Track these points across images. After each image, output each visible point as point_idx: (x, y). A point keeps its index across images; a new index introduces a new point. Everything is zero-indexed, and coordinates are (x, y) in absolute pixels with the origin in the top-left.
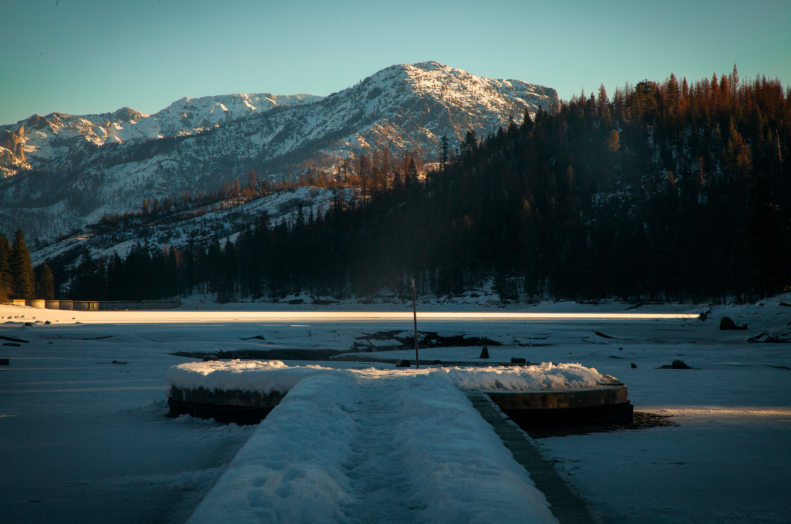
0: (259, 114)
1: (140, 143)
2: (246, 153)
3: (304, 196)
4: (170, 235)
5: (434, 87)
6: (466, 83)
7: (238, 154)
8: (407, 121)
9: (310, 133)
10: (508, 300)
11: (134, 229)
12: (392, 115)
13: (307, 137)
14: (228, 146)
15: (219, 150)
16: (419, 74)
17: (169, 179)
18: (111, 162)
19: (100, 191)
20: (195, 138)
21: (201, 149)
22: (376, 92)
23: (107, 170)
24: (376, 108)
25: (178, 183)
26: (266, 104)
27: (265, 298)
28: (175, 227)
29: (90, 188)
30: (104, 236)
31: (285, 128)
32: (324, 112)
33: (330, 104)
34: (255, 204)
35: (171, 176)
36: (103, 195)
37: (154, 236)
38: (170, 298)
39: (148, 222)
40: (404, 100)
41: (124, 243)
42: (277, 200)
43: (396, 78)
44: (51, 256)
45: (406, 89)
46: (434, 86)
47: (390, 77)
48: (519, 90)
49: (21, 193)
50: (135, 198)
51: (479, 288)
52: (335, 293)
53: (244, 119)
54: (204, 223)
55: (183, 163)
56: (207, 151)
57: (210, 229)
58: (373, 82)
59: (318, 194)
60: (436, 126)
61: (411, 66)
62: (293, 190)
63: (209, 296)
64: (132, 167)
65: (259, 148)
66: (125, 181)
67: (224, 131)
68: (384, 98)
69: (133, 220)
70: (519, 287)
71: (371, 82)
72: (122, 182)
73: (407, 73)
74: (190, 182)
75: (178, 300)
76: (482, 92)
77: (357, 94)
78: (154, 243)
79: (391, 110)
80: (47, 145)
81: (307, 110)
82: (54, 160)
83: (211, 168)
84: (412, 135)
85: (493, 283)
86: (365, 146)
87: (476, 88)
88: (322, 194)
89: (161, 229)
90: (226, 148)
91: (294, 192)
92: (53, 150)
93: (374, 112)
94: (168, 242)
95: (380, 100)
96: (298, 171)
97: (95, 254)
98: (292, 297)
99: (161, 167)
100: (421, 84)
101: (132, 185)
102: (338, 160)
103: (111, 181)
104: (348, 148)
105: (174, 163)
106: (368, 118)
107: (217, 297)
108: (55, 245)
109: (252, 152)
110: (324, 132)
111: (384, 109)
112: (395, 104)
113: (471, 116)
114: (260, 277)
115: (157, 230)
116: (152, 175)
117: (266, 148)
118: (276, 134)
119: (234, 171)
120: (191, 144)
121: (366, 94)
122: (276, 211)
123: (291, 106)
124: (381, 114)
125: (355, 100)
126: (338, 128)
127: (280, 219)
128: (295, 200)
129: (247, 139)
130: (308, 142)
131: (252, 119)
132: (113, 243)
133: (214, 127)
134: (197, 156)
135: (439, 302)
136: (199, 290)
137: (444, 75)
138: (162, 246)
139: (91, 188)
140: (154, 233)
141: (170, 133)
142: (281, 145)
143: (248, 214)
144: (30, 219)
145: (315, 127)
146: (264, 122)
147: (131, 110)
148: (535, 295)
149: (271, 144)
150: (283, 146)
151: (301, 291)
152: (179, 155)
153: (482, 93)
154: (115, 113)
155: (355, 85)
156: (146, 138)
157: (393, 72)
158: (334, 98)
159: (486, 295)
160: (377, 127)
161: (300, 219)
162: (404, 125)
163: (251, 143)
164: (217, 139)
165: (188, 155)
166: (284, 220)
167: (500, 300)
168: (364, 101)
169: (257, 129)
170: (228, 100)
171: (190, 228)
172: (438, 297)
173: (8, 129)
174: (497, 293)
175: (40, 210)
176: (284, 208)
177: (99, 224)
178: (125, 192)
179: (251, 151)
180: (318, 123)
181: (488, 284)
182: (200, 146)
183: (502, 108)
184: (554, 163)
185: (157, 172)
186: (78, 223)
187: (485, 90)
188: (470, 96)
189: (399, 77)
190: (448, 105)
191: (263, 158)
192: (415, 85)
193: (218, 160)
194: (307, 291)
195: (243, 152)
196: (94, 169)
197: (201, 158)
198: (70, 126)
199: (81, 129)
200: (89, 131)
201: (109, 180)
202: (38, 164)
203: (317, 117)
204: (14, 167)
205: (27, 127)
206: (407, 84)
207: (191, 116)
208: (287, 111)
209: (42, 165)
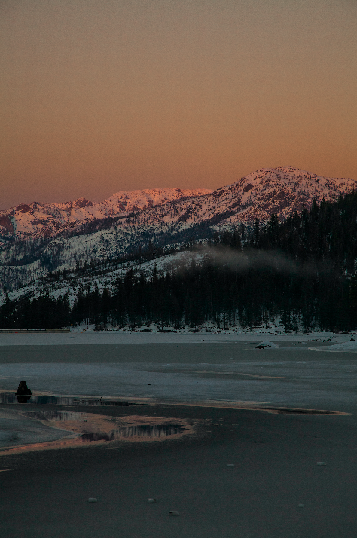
0: (170, 202)
1: (90, 222)
2: (160, 229)
3: (181, 258)
4: (90, 285)
7: (155, 229)
8: (270, 206)
9: (204, 215)
11: (68, 281)
12: (260, 203)
13: (202, 218)
14: (148, 224)
15: (142, 226)
16: (279, 175)
17: (108, 246)
18: (70, 235)
19: (62, 255)
20: (126, 219)
21: (130, 226)
22: (250, 187)
23: (66, 240)
24: (249, 199)
25: (114, 249)
26: (176, 195)
27: (127, 328)
28: (94, 279)
29: (55, 253)
30: (47, 285)
31: (186, 211)
32: (213, 200)
33: (218, 195)
34: (149, 264)
35: (109, 244)
36: (64, 257)
39: (78, 276)
40: (268, 192)
41: (59, 290)
42: (164, 261)
45: (270, 184)
47: (259, 176)
48: (349, 185)
49: (10, 256)
51: (271, 322)
52: (174, 325)
53: (160, 206)
54: (114, 276)
55: (117, 236)
56: (134, 227)
58: (247, 180)
60: (291, 210)
61: (274, 169)
62: (175, 254)
63: (90, 326)
64: (83, 238)
65: (169, 225)
66: (78, 248)
67: (146, 214)
68: (255, 191)
69: (69, 274)
70: (299, 322)
71: (246, 180)
72: (76, 249)
74: (122, 248)
77: (236, 188)
79: (259, 199)
80: (29, 224)
81: (202, 199)
82: (33, 234)
83: (137, 239)
85: (281, 319)
89: (85, 281)
90: (146, 225)
91: (175, 256)
92: (33, 227)
93: (248, 201)
94: (89, 289)
95: (252, 192)
98: (145, 328)
99: (103, 238)
100: (280, 181)
101: (83, 250)
104: (229, 225)
105: (112, 236)
106: (243, 205)
107: (95, 327)
108: (16, 291)
110: (213, 214)
111: (255, 198)
112: (262, 195)
114: (124, 314)
115: (82, 281)
116: (97, 244)
117: (174, 225)
118: (180, 216)
119: (152, 241)
120: (123, 222)
121: (242, 188)
122: (162, 268)
123: (192, 196)
124: (252, 202)
125: (235, 192)
126: (223, 212)
127: (165, 274)
128: (175, 261)
129: (161, 219)
130: (202, 222)
131: (165, 205)
132: (53, 290)
133: (139, 211)
134: (127, 231)
136: (85, 322)
137: (297, 176)
140: (80, 283)
143: (143, 271)
144: (15, 274)
145: (208, 211)
146: (172, 208)
148: (309, 327)
149: (177, 222)
150: (185, 224)
151: (151, 323)
152: (115, 230)
153: (324, 187)
154: (75, 202)
155: (235, 182)
156: (94, 219)
157: (261, 174)
158: (221, 191)
159: (276, 327)
160: (250, 211)
162: (268, 209)
163: (163, 222)
164: (141, 219)
165: (121, 230)
167: (285, 330)
168: (241, 193)
169: (168, 212)
170: (150, 193)
172: (244, 328)
173: (4, 213)
174: (283, 326)
175: (22, 267)
176: (168, 266)
177: (46, 277)
178: (78, 255)
179: (163, 227)
180: (209, 208)
181: (277, 319)
182: (129, 224)
185: (100, 242)
189: (265, 177)
191: (172, 232)
193: (141, 234)
194: (155, 324)
195: (158, 228)
196: (58, 240)
197: (130, 232)
198: (44, 211)
199: (52, 212)
200: (57, 214)
201: (68, 247)
202: (22, 236)
203: (209, 204)
204: (7, 239)
205: (16, 211)
206: (271, 181)
207: (125, 204)
208: (188, 200)
209: (25, 237)
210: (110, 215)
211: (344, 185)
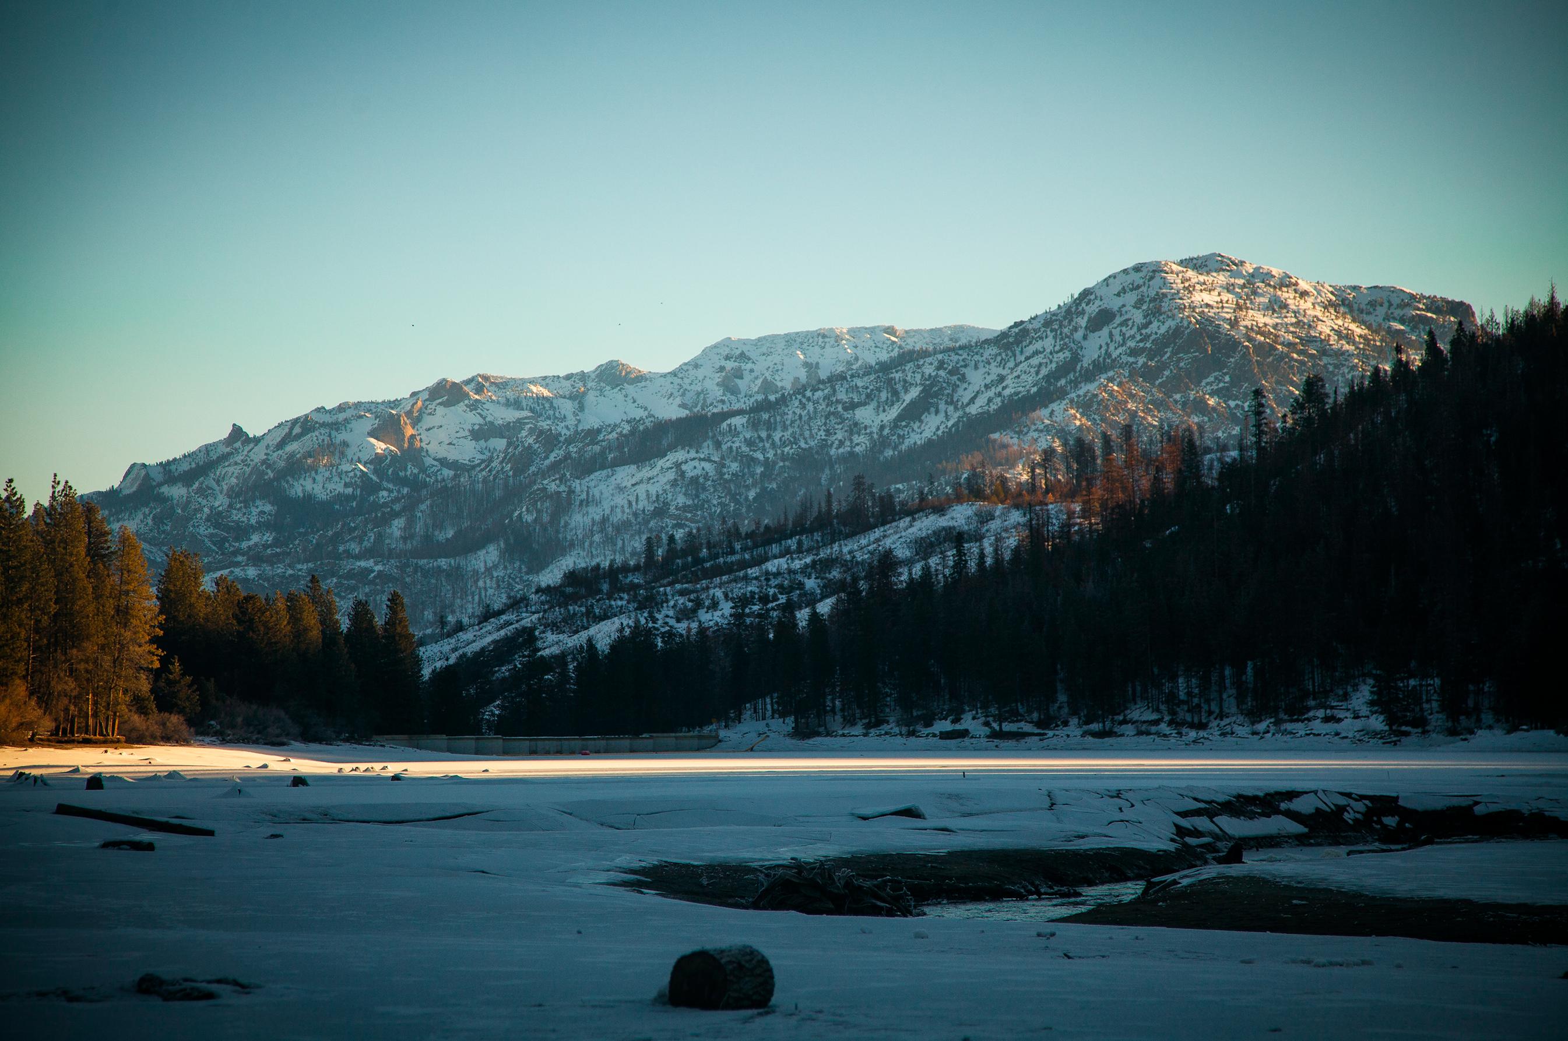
0: (871, 367)
1: (641, 428)
2: (847, 443)
3: (963, 522)
4: (698, 604)
5: (1221, 305)
6: (1287, 295)
7: (832, 445)
8: (1167, 373)
9: (972, 400)
10: (1404, 728)
11: (628, 594)
12: (1136, 363)
13: (967, 410)
14: (810, 430)
15: (795, 438)
16: (1190, 280)
17: (697, 496)
18: (586, 467)
19: (566, 524)
20: (747, 416)
21: (759, 437)
22: (1104, 318)
23: (578, 481)
24: (1103, 351)
25: (714, 506)
26: (885, 346)
27: (890, 727)
28: (708, 588)
29: (546, 518)
30: (571, 608)
31: (922, 392)
32: (999, 358)
33: (1012, 343)
34: (867, 540)
35: (700, 491)
36: (571, 530)
37: (667, 606)
38: (698, 729)
39: (656, 580)
40: (1159, 332)
41: (608, 622)
42: (910, 530)
43: (1144, 289)
44: (471, 650)
45: (1163, 310)
46: (1221, 302)
47: (1131, 286)
48: (1395, 306)
49: (417, 530)
50: (632, 536)
51: (1340, 704)
52: (1035, 716)
53: (842, 377)
54: (765, 579)
55: (724, 465)
56: (770, 441)
57: (777, 591)
58: (1096, 297)
59: (993, 518)
60: (1225, 383)
61: (1173, 265)
62: (942, 510)
63: (777, 723)
64: (625, 475)
65: (871, 433)
66: (612, 503)
67: (804, 400)
68: (1119, 329)
69: (626, 577)
70: (1428, 701)
71: (1093, 297)
72: (606, 506)
73: (1165, 278)
74: (737, 502)
75: (714, 734)
76: (1318, 312)
77: (1066, 322)
78: (668, 620)
79: (1134, 352)
80: (465, 437)
81: (965, 356)
82: (479, 465)
83: (779, 474)
84: (1176, 402)
85: (1372, 692)
86: (1082, 425)
87: (1306, 305)
88: (999, 517)
89: (682, 593)
90: (807, 434)
91: (943, 515)
92: (477, 446)
93: (1099, 357)
94: (696, 619)
95: (1111, 332)
96: (949, 477)
97: (553, 645)
98: (946, 726)
99: (683, 474)
100: (1193, 299)
101: (627, 510)
102: (1029, 453)
103: (586, 503)
104: (1047, 429)
105: (707, 466)
106: (1087, 370)
107: (793, 725)
108: (477, 628)
109: (858, 441)
110: (1000, 399)
111: (1120, 350)
112: (1141, 341)
113: (1296, 361)
114: (879, 685)
115: (673, 596)
116: (665, 491)
117: (886, 431)
118: (905, 404)
119: (823, 479)
120: (739, 428)
121: (1083, 322)
122: (908, 553)
123: (935, 348)
124: (1114, 361)
125: (1061, 334)
126: (1028, 391)
127: (917, 570)
128: (946, 530)
129: (849, 416)
130: (968, 420)
131: (859, 376)
132: (588, 621)
133: (783, 395)
134: (751, 450)
135: (1254, 733)
136: (755, 712)
137: (1241, 282)
138: (681, 627)
139: (548, 518)
140: (667, 601)
141: (699, 408)
142: (916, 426)
143: (852, 561)
144: (433, 581)
145: (983, 389)
146: (881, 382)
147: (623, 365)
148: (1462, 718)
149: (895, 424)
150: (919, 427)
151: (963, 712)
152: (717, 450)
153: (1319, 314)
154: (594, 372)
155: (1062, 304)
156: (653, 419)
157: (1137, 278)
158: (1020, 330)
159: (1357, 717)
160: (1106, 386)
161: (960, 564)
162: (1160, 380)
163: (856, 424)
164: (790, 417)
165: (734, 449)
166: (926, 569)
167: (1387, 728)
168: (1078, 335)
169: (868, 396)
170: (811, 341)
171: (738, 590)
172: (1253, 724)
173: (392, 408)
174: (1381, 713)
175: (453, 563)
176: (925, 547)
177: (560, 586)
178: (612, 524)
179: (856, 439)
180: (988, 381)
181: (1358, 694)
182: (757, 431)
183: (1360, 343)
184: (1493, 439)
185: (674, 483)
186: (524, 587)
187: (1325, 307)
188: (1294, 320)
189: (1149, 287)
190: (1250, 339)
191: (881, 452)
192: (1181, 301)
193: (792, 458)
194: (977, 713)
195: (840, 441)
196: (553, 481)
197: (759, 456)
198: (508, 400)
199: (530, 404)
200: (544, 408)
201: (582, 501)
202: (447, 473)
203: (987, 370)
204: (404, 482)
205: (428, 403)
206: (1165, 300)
207: (738, 374)
208: (927, 359)
209: (456, 476)
210: (698, 408)
211: (1381, 305)
